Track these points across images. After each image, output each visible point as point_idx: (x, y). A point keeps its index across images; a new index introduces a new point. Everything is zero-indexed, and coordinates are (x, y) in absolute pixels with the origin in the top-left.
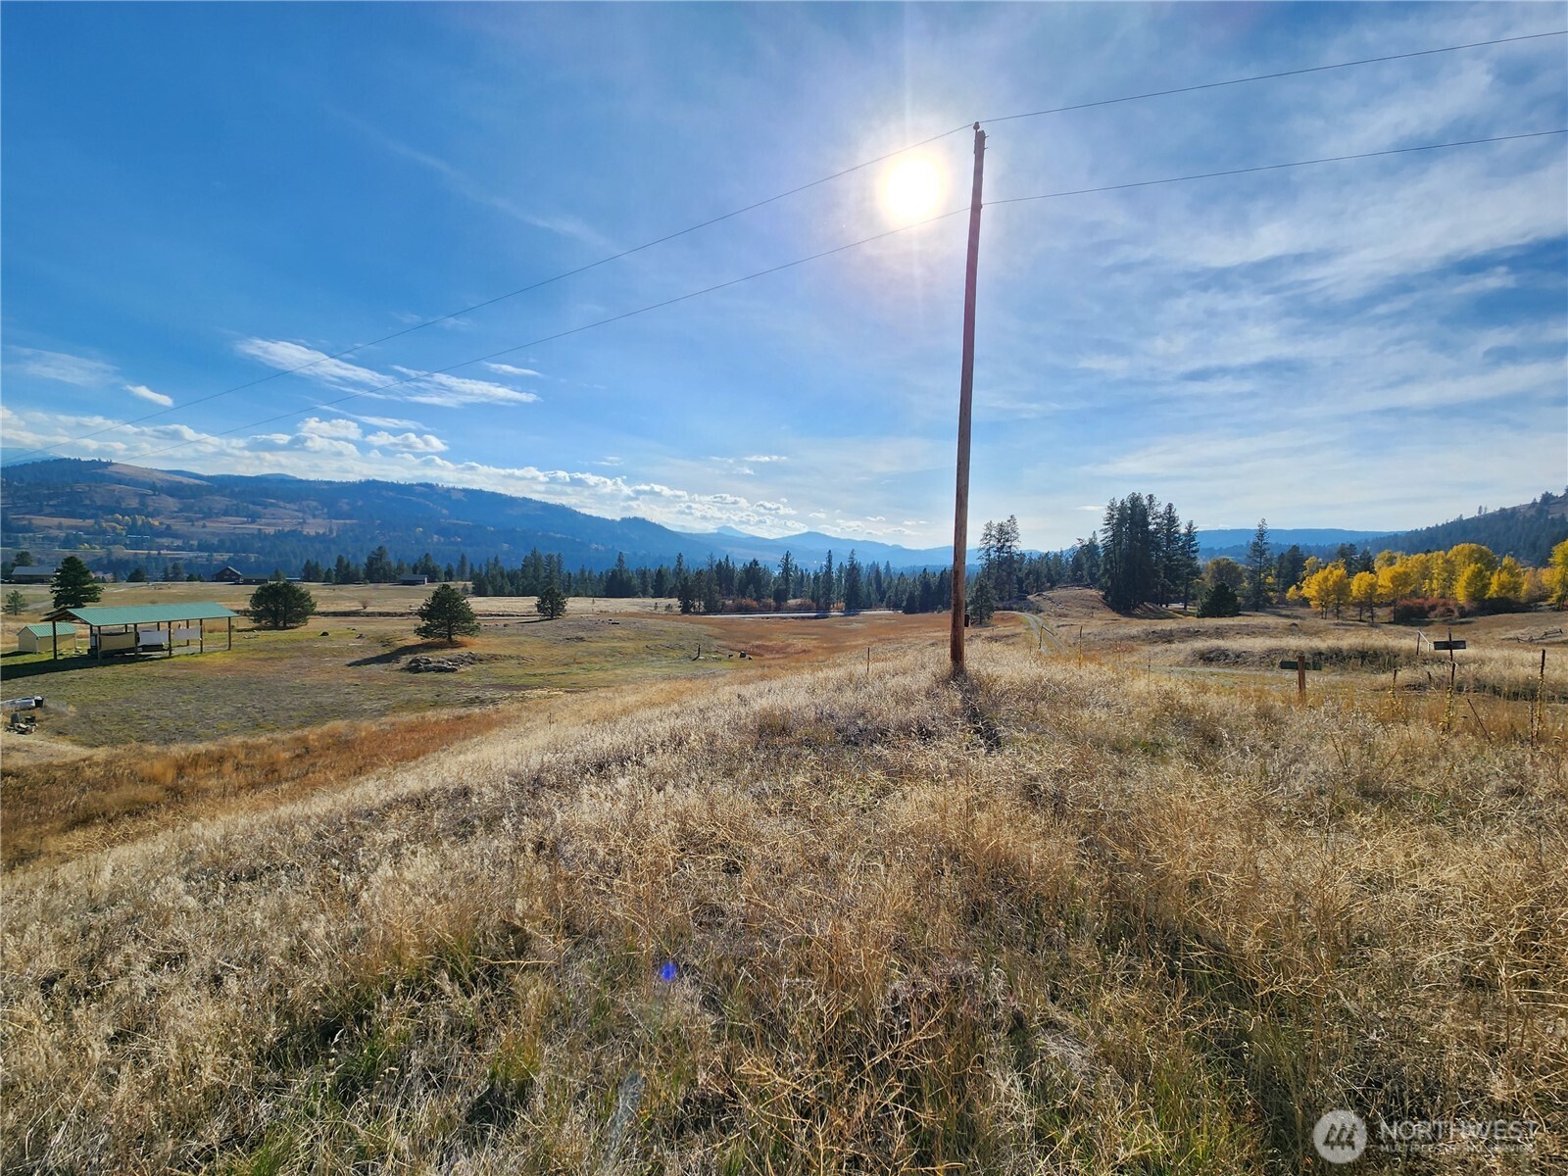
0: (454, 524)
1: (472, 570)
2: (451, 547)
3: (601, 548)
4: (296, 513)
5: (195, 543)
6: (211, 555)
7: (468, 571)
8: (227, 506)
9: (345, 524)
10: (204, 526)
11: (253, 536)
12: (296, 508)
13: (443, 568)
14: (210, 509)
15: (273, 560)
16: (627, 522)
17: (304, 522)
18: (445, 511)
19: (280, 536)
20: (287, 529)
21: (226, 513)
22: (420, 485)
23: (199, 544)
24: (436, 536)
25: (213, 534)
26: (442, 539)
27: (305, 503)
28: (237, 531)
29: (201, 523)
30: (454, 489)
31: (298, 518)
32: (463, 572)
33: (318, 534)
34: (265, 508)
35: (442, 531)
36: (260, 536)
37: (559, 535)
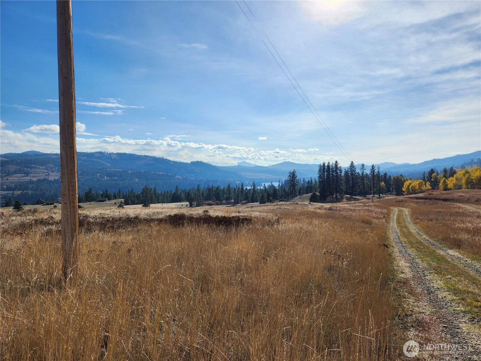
0: (114, 171)
1: (123, 194)
2: (113, 182)
3: (180, 177)
5: (5, 187)
6: (13, 192)
7: (122, 195)
8: (15, 169)
10: (7, 179)
11: (28, 182)
12: (44, 168)
13: (113, 194)
14: (9, 171)
15: (38, 193)
16: (193, 163)
17: (49, 175)
18: (109, 165)
19: (39, 181)
20: (42, 178)
21: (15, 173)
22: (97, 153)
23: (7, 187)
24: (106, 177)
25: (12, 183)
26: (109, 178)
27: (48, 165)
28: (21, 181)
29: (6, 178)
30: (112, 153)
31: (45, 172)
32: (120, 195)
33: (55, 179)
34: (32, 169)
35: (109, 175)
36: (31, 182)
37: (161, 173)
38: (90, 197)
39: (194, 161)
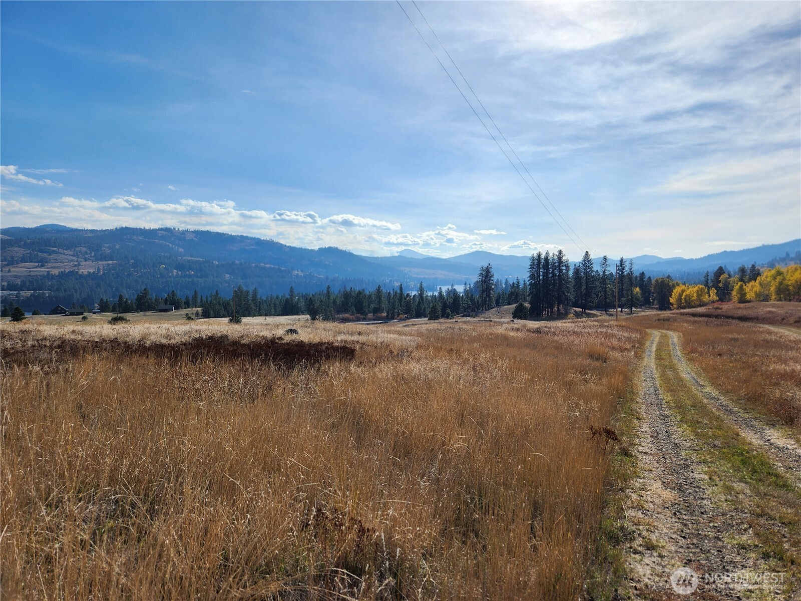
0: (189, 261)
1: (201, 300)
2: (187, 279)
3: (301, 274)
4: (72, 258)
5: (5, 284)
6: (19, 293)
7: (199, 300)
8: (23, 255)
9: (108, 265)
10: (9, 271)
11: (43, 276)
12: (72, 253)
13: (183, 300)
14: (12, 257)
15: (61, 295)
16: (323, 251)
17: (79, 265)
18: (181, 250)
19: (62, 275)
20: (67, 271)
21: (23, 260)
22: (161, 229)
23: (8, 285)
24: (175, 271)
25: (17, 277)
26: (180, 273)
27: (78, 249)
28: (32, 274)
29: (7, 269)
30: (187, 231)
31: (73, 261)
32: (196, 301)
33: (89, 273)
34: (50, 255)
35: (181, 267)
36: (49, 276)
37: (268, 266)
38: (145, 303)
39: (324, 247)
